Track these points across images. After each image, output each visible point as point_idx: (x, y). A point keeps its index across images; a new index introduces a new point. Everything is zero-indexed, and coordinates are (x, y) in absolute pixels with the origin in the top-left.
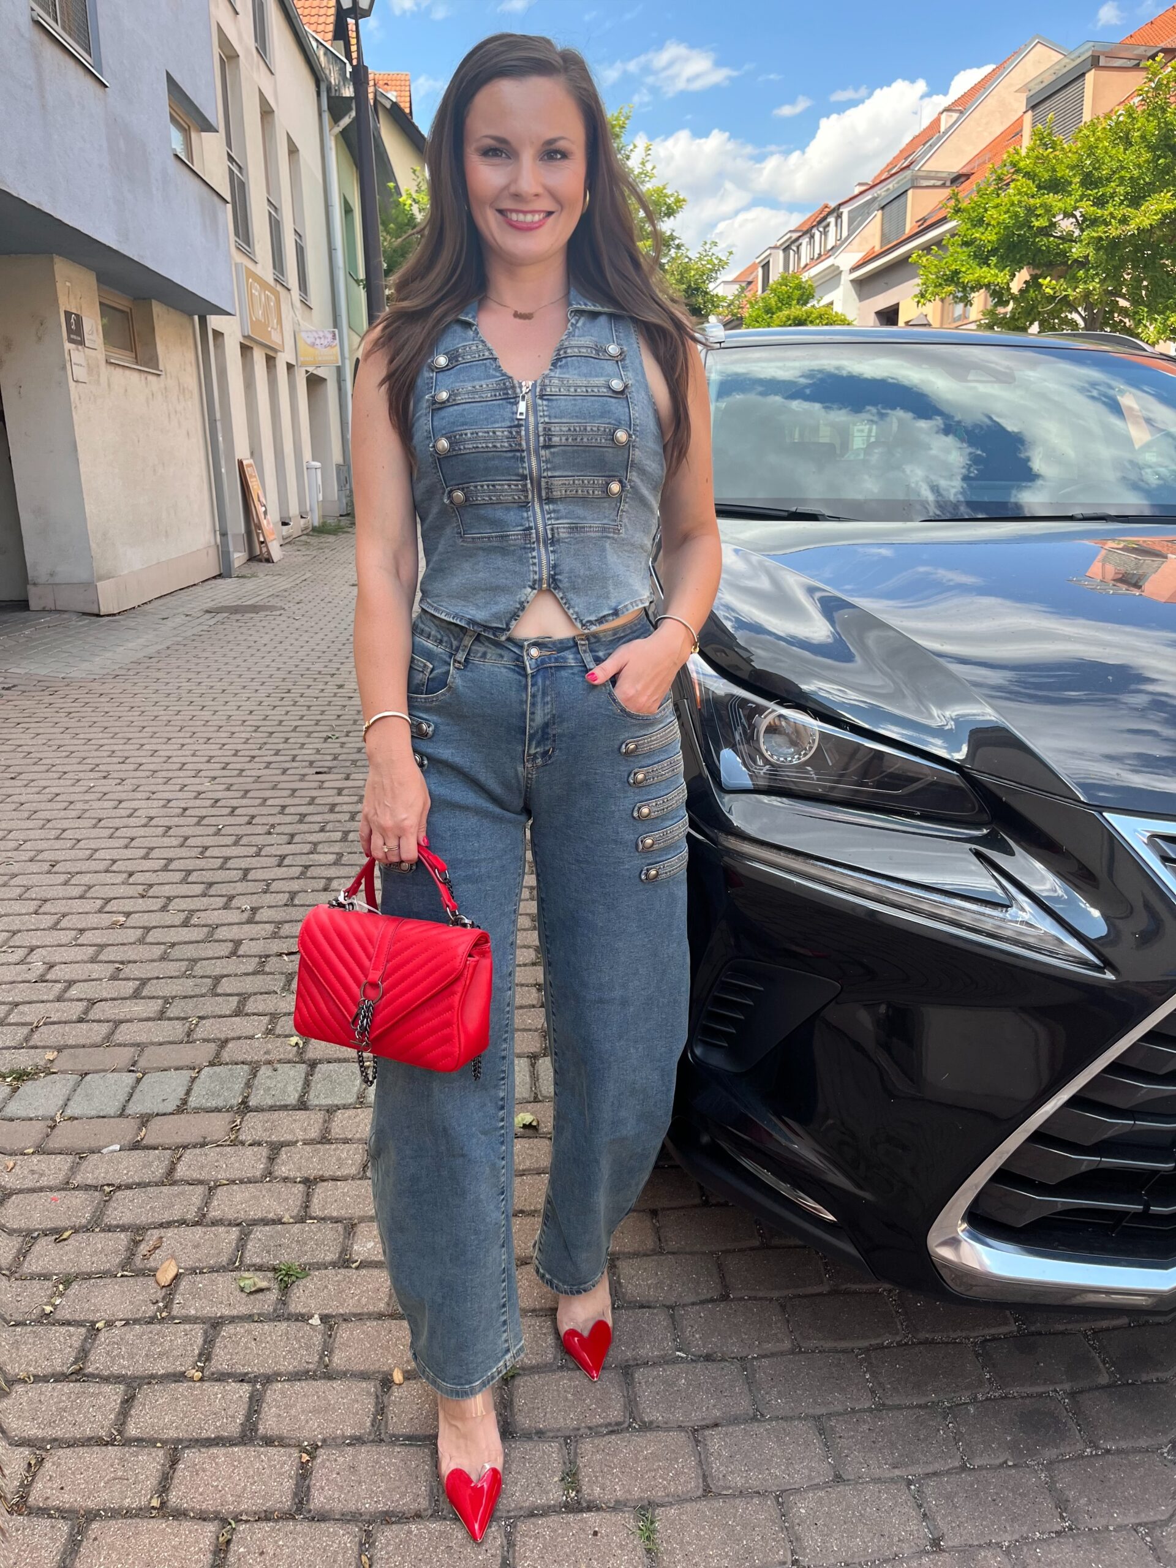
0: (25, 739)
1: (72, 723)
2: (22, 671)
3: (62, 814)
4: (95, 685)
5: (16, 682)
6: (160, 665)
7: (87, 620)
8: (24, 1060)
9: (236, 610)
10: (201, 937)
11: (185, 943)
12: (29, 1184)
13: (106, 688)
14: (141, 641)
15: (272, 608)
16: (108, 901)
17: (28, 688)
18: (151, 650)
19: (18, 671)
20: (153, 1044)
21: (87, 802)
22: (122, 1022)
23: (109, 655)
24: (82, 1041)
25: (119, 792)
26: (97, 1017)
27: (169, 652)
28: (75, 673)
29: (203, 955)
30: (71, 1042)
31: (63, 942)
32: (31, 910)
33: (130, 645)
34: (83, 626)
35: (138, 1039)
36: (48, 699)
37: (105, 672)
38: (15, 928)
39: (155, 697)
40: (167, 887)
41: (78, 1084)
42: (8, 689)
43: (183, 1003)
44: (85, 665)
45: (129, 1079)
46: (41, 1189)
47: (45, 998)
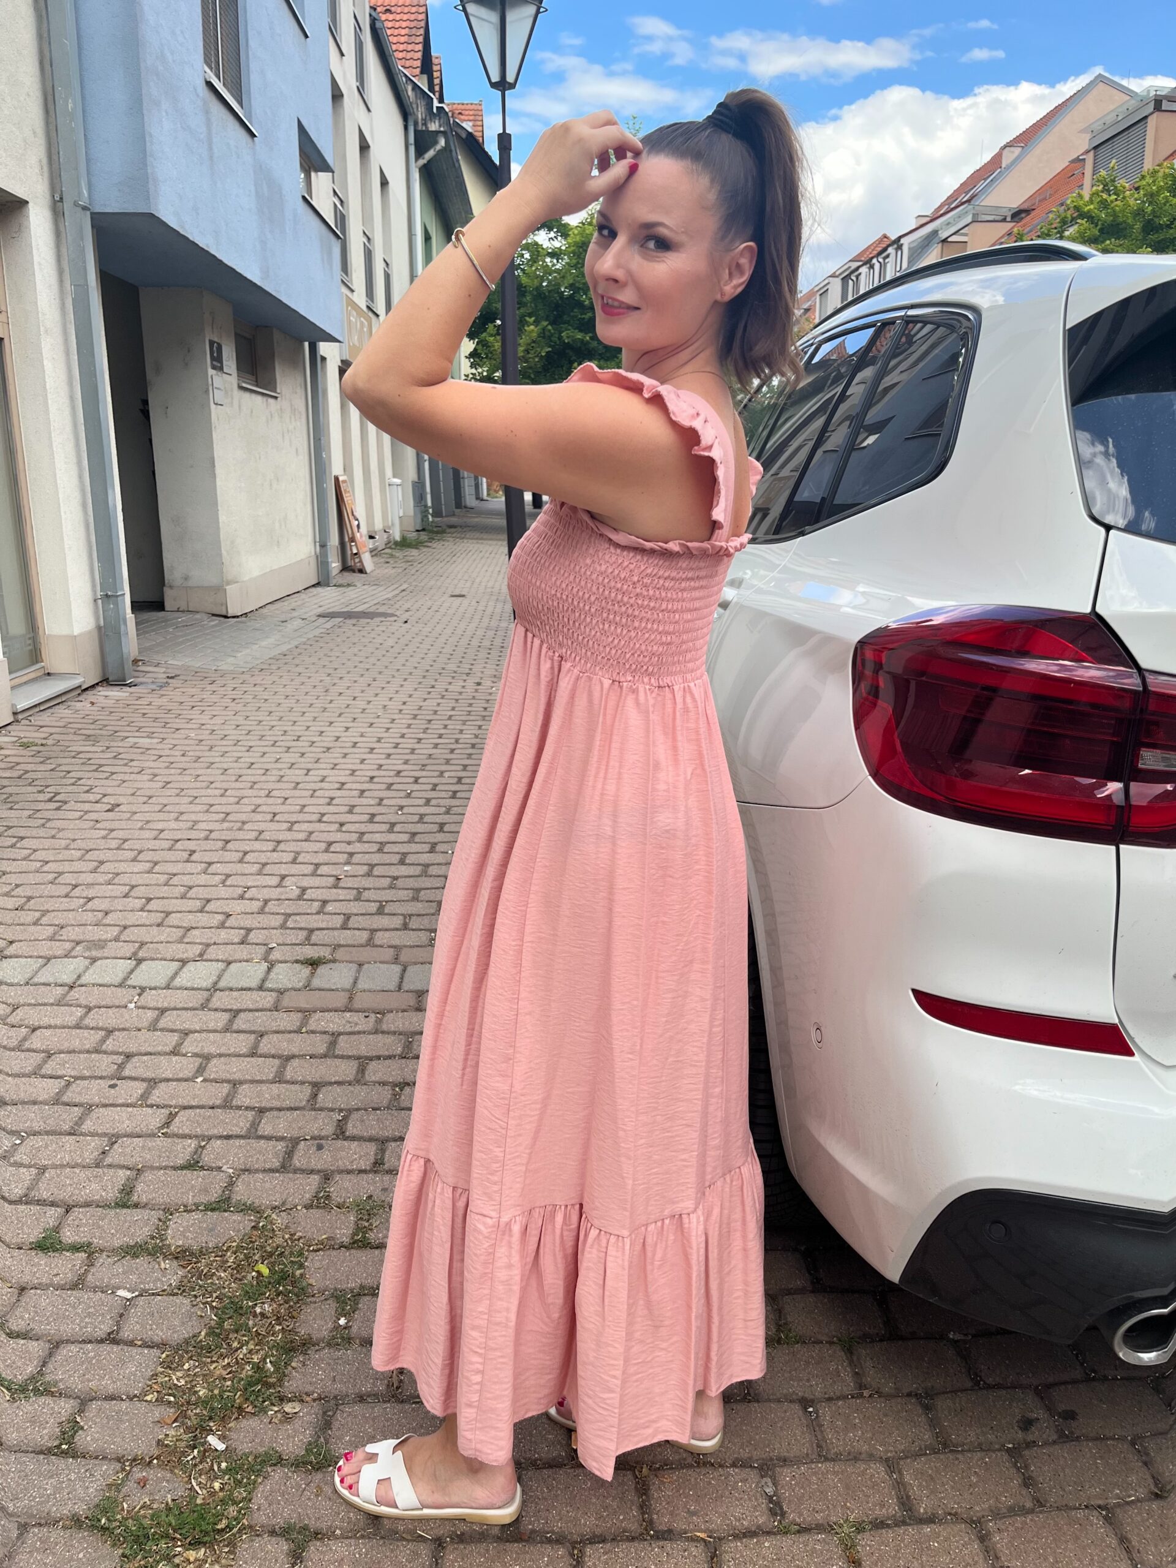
0: (204, 719)
1: (239, 707)
2: (180, 663)
3: (264, 778)
4: (246, 677)
5: (178, 673)
6: (297, 661)
7: (217, 620)
8: (310, 952)
9: (349, 615)
10: (417, 873)
11: (406, 877)
12: (348, 1029)
13: (258, 679)
14: (272, 640)
15: (385, 615)
16: (330, 844)
17: (189, 678)
18: (284, 648)
19: (175, 663)
20: (405, 946)
21: (280, 769)
22: (376, 930)
23: (248, 651)
24: (350, 942)
25: (305, 763)
26: (356, 926)
27: (298, 650)
28: (226, 665)
29: (423, 886)
30: (342, 942)
31: (306, 872)
32: (270, 848)
33: (264, 643)
34: (213, 626)
35: (394, 943)
36: (209, 687)
37: (250, 666)
38: (263, 861)
39: (303, 689)
40: (377, 835)
41: (359, 971)
42: (172, 678)
43: (420, 919)
44: (230, 660)
45: (397, 969)
46: (359, 1033)
47: (309, 911)
